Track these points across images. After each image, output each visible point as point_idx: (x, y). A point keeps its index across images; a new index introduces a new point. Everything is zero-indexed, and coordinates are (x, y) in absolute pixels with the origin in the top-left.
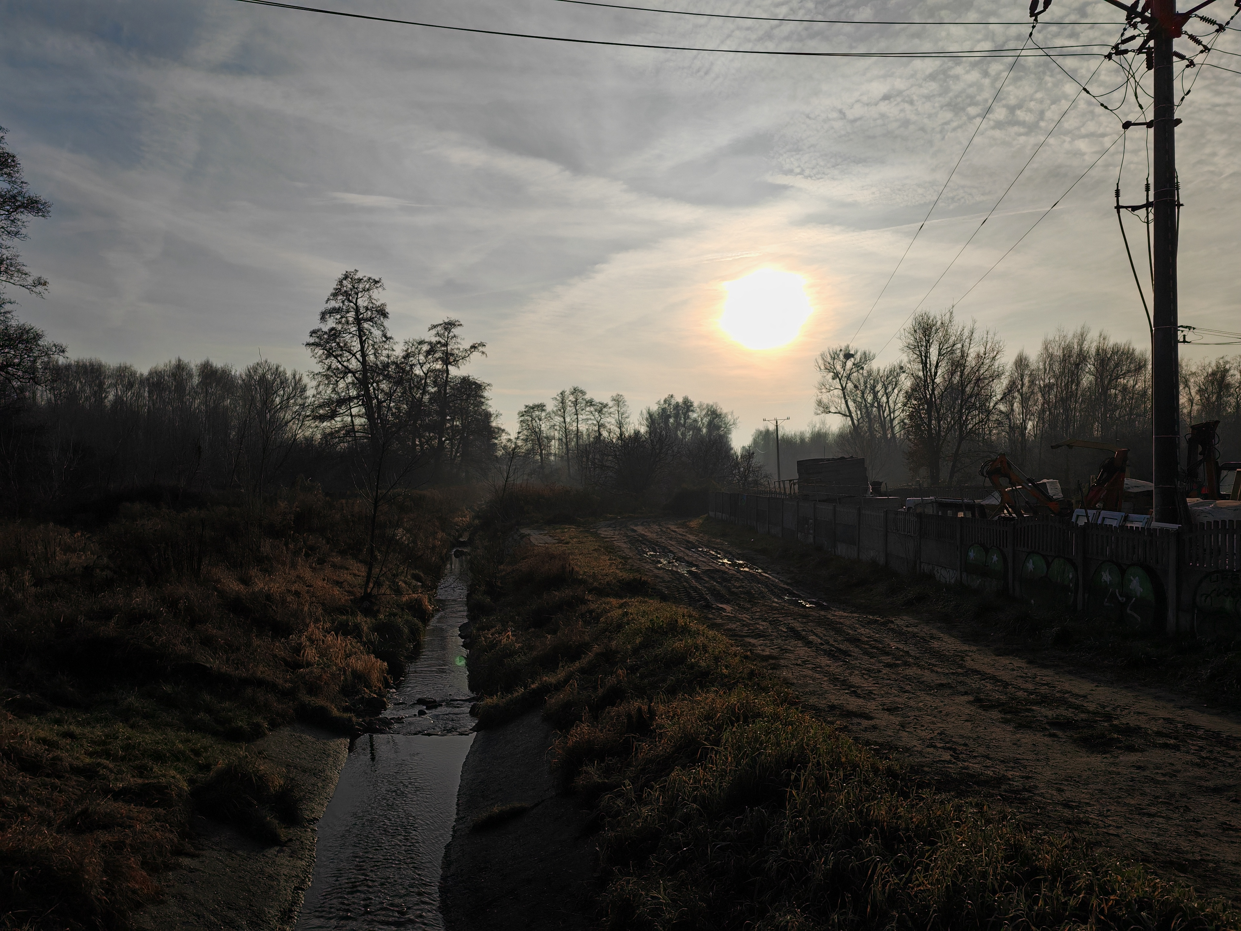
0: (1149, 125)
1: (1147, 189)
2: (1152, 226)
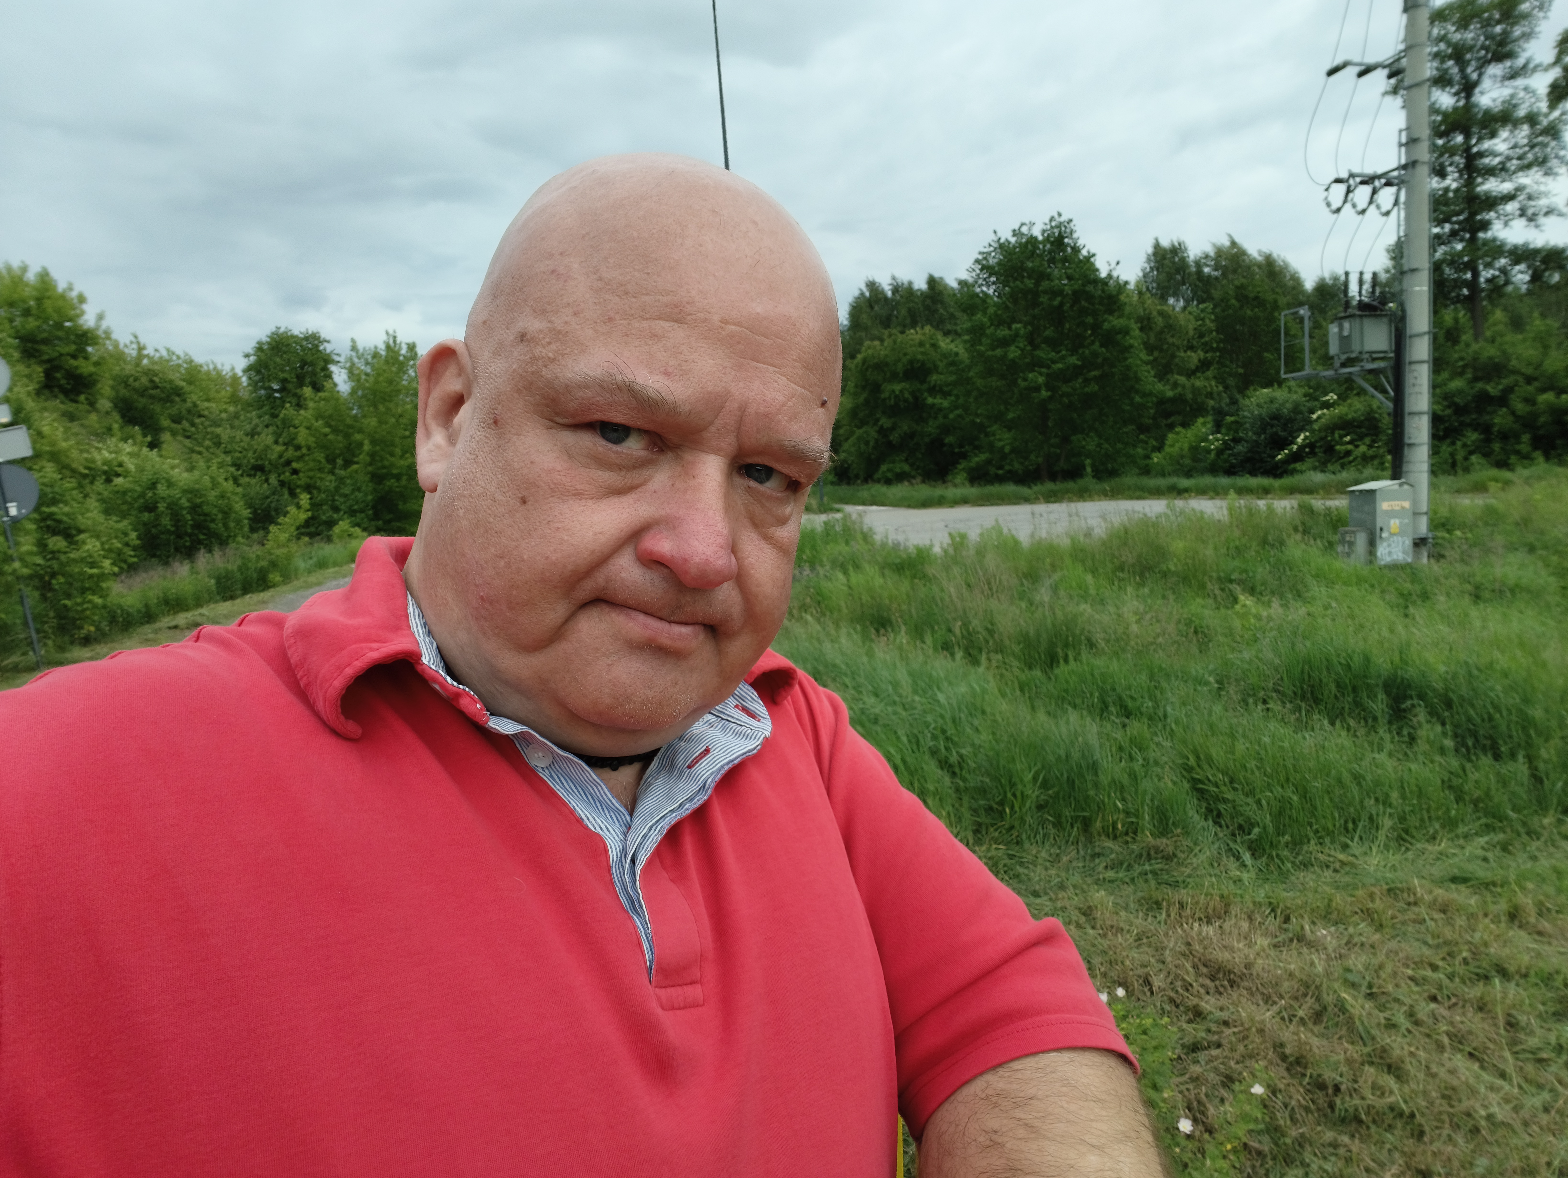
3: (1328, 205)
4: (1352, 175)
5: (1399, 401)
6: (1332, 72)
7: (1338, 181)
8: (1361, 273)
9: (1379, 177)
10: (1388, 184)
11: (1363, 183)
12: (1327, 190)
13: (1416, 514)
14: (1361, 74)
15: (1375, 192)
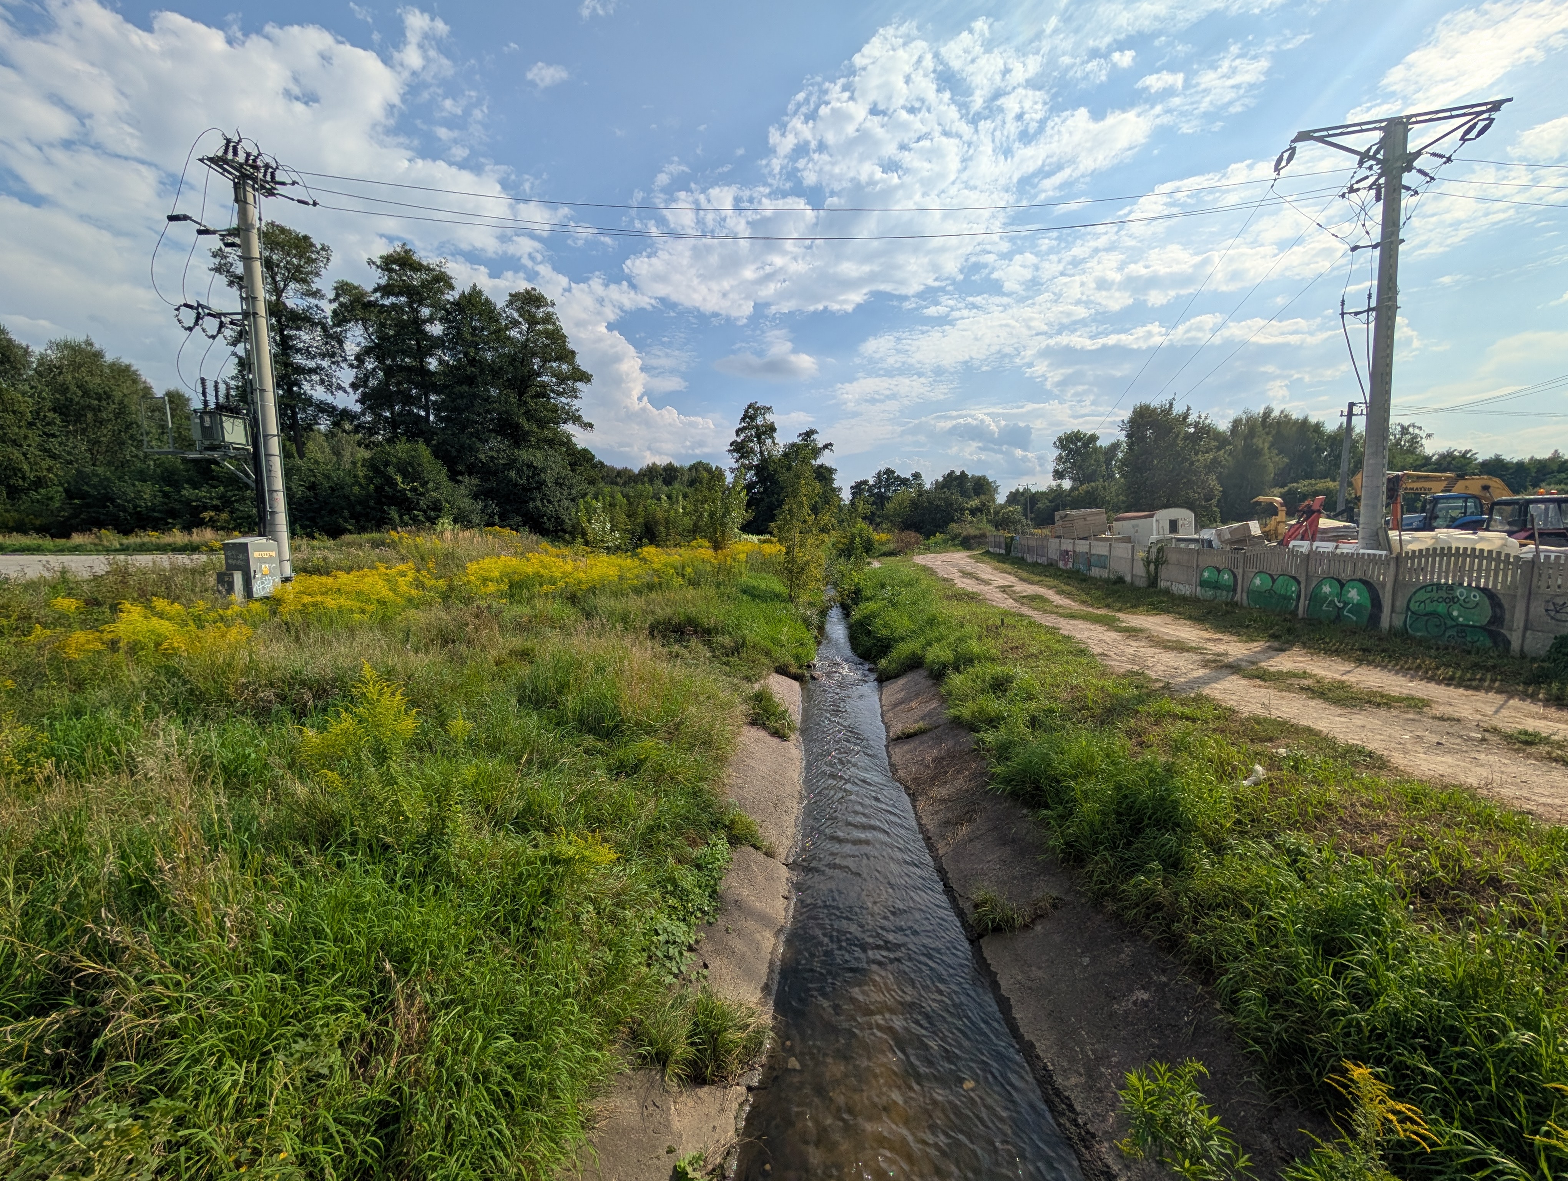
0: (1375, 247)
1: (1370, 297)
2: (1372, 326)
3: (180, 321)
4: (199, 305)
5: (259, 481)
6: (172, 218)
7: (186, 305)
8: (216, 383)
9: (225, 315)
10: (232, 323)
11: (209, 314)
12: (178, 309)
13: (281, 561)
14: (200, 232)
15: (222, 325)
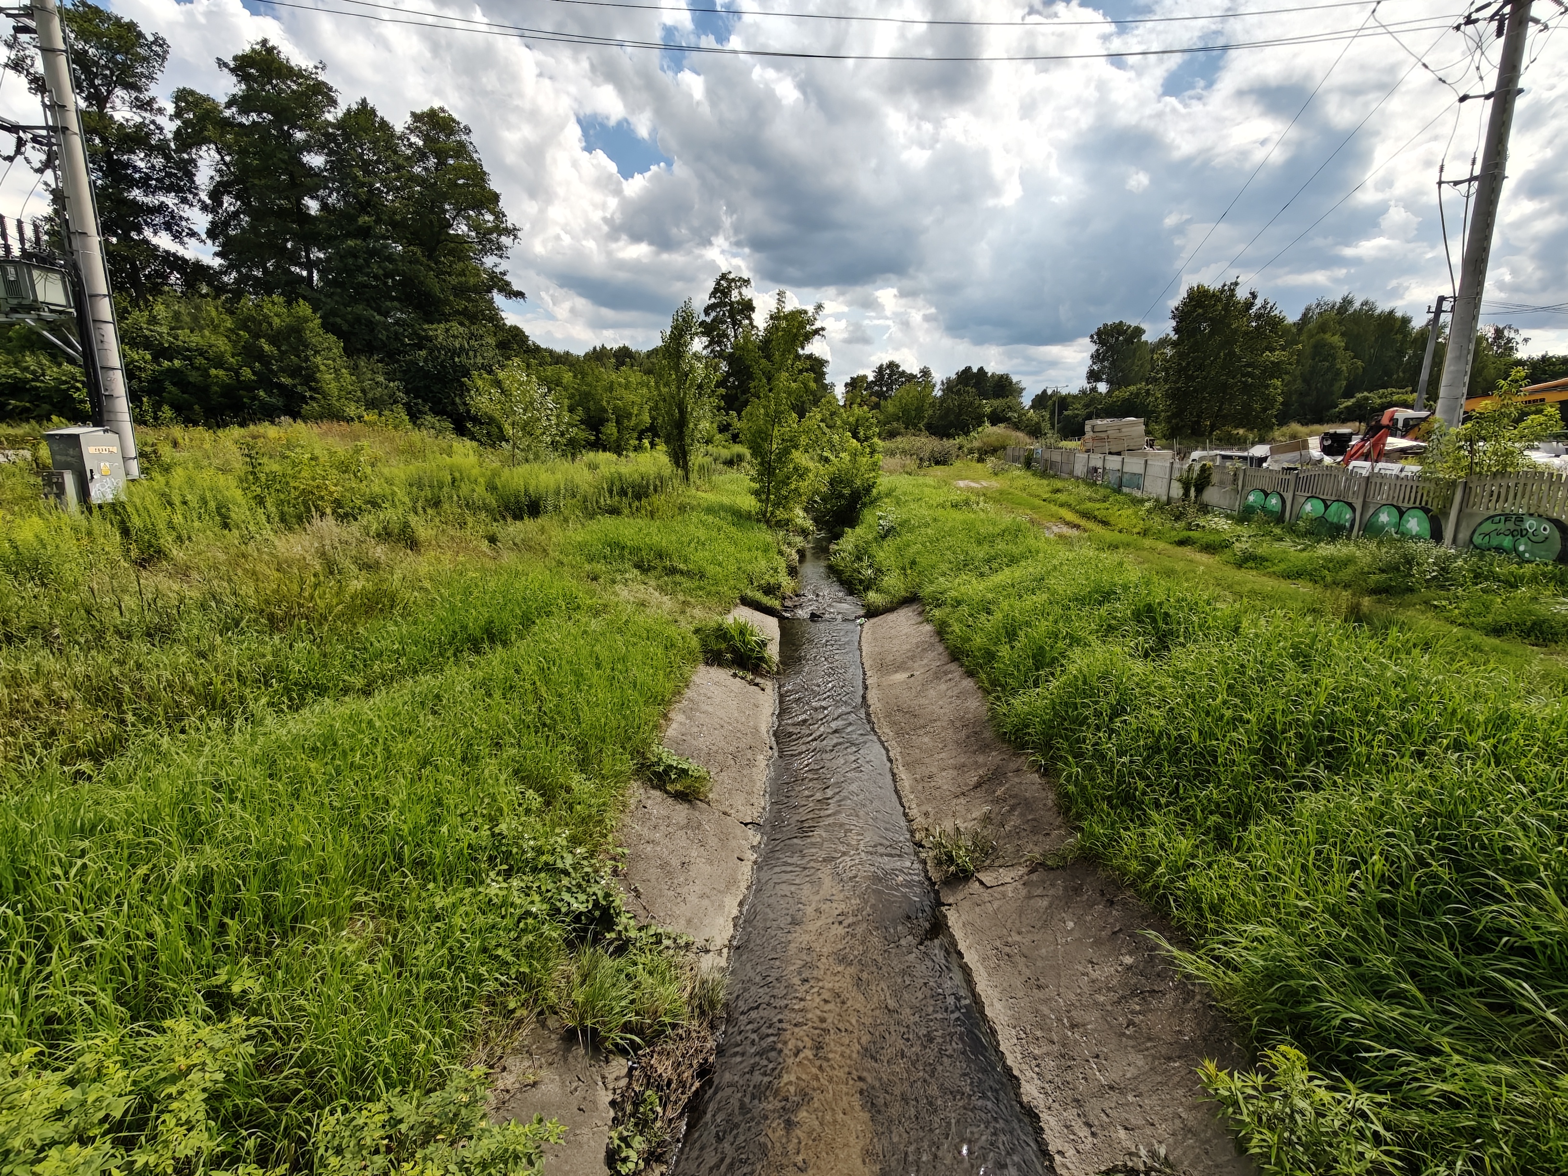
0: (1487, 97)
1: (1474, 163)
2: (1472, 200)
5: (88, 355)
8: (20, 222)
9: (24, 128)
13: (125, 459)
